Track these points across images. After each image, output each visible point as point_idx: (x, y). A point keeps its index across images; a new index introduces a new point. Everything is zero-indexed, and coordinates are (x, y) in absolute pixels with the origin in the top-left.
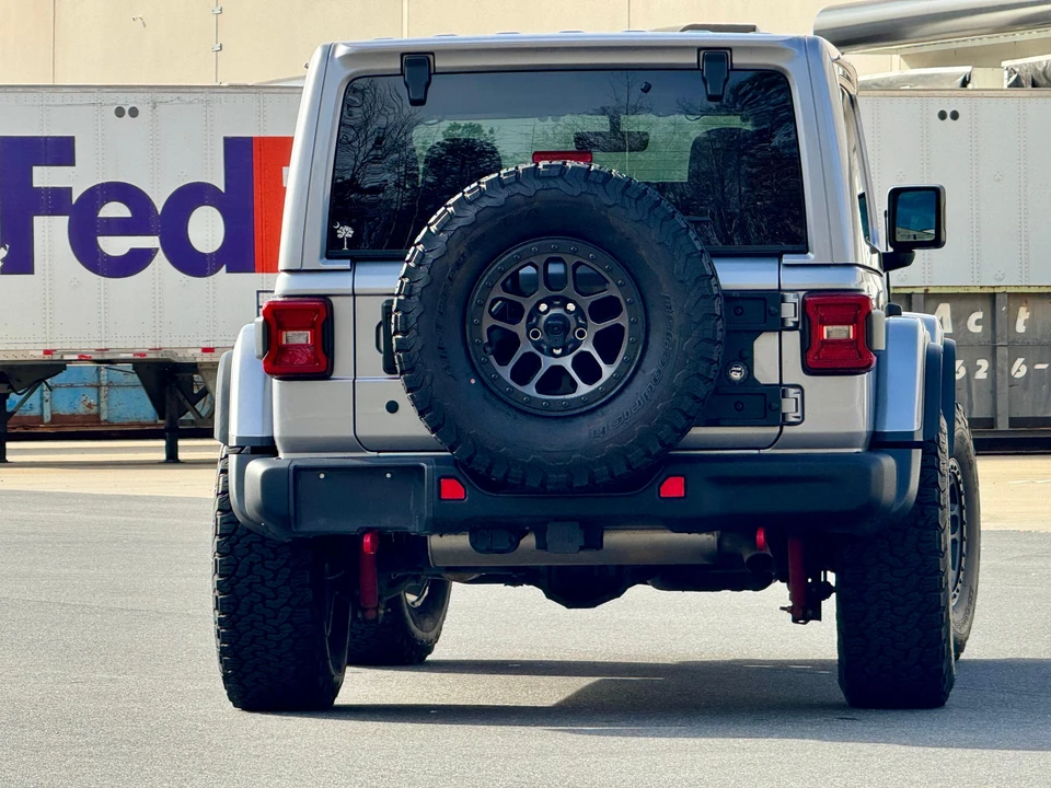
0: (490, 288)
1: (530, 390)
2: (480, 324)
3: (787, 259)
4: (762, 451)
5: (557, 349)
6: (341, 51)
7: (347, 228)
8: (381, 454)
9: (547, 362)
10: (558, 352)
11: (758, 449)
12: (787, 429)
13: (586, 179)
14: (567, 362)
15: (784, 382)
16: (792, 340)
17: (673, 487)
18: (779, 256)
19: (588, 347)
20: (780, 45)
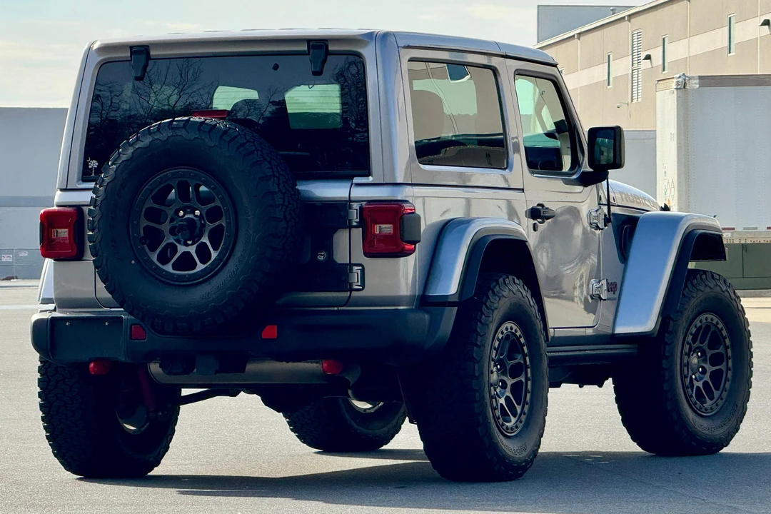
0: (144, 201)
1: (169, 268)
2: (138, 224)
3: (356, 180)
4: (340, 308)
5: (190, 241)
6: (96, 46)
7: (94, 161)
8: (112, 309)
9: (181, 249)
10: (190, 242)
11: (338, 307)
12: (355, 294)
13: (199, 130)
14: (192, 250)
15: (352, 262)
16: (357, 233)
17: (270, 332)
18: (350, 178)
19: (205, 240)
20: (360, 38)
